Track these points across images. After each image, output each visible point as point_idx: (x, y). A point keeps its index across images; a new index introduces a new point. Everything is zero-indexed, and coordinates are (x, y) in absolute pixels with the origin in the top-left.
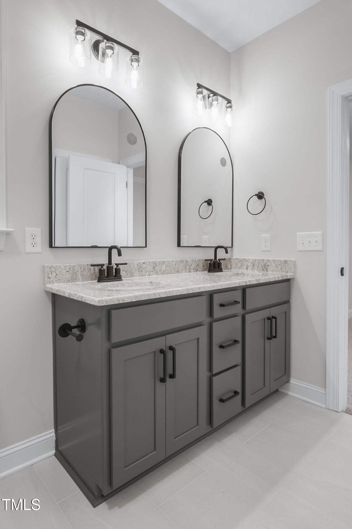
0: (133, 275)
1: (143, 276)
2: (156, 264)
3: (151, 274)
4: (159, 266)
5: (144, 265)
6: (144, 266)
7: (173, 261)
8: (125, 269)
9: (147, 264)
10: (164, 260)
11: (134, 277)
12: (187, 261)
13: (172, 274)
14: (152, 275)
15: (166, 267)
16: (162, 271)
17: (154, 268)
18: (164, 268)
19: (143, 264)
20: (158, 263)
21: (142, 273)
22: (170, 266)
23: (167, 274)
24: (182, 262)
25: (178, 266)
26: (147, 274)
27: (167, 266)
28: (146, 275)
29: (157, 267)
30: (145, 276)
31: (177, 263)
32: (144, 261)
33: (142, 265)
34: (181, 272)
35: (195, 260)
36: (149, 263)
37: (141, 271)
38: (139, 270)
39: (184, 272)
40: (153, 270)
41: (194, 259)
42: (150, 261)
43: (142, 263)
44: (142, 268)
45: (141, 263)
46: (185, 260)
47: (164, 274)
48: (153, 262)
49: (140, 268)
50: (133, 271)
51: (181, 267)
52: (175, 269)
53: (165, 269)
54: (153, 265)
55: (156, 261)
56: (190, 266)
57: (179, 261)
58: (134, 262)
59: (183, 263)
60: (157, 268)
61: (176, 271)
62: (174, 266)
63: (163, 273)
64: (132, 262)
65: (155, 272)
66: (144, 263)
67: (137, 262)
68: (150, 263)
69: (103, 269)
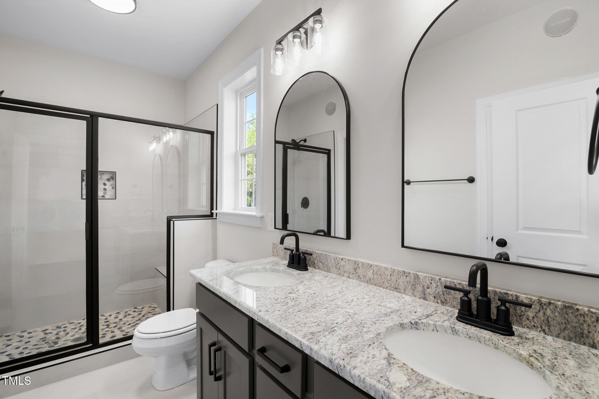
0: (330, 270)
1: (340, 275)
2: (358, 265)
3: (351, 276)
4: (363, 269)
5: (342, 261)
6: (343, 263)
7: (386, 269)
8: (322, 261)
9: (345, 261)
10: (371, 263)
11: (330, 272)
12: (417, 277)
13: (384, 288)
14: (352, 278)
15: (374, 275)
16: (368, 278)
17: (355, 269)
18: (370, 274)
19: (341, 260)
20: (361, 264)
21: (339, 271)
22: (382, 274)
23: (375, 285)
24: (406, 275)
25: (397, 279)
26: (346, 274)
27: (376, 274)
28: (345, 276)
29: (359, 270)
30: (343, 276)
31: (395, 273)
32: (342, 257)
33: (339, 262)
34: (402, 291)
35: (440, 279)
36: (349, 261)
37: (339, 268)
38: (336, 266)
39: (410, 294)
40: (354, 272)
41: (438, 278)
42: (350, 259)
43: (339, 258)
44: (339, 265)
45: (338, 259)
46: (412, 272)
47: (370, 283)
48: (353, 260)
49: (337, 264)
50: (330, 265)
51: (403, 282)
52: (390, 282)
53: (372, 276)
54: (354, 266)
55: (358, 261)
56: (426, 288)
57: (399, 272)
58: (331, 254)
59: (406, 276)
60: (360, 271)
61: (392, 286)
62: (389, 277)
63: (369, 282)
64: (329, 255)
65: (356, 276)
66: (342, 260)
67: (334, 255)
68: (350, 262)
69: (292, 254)
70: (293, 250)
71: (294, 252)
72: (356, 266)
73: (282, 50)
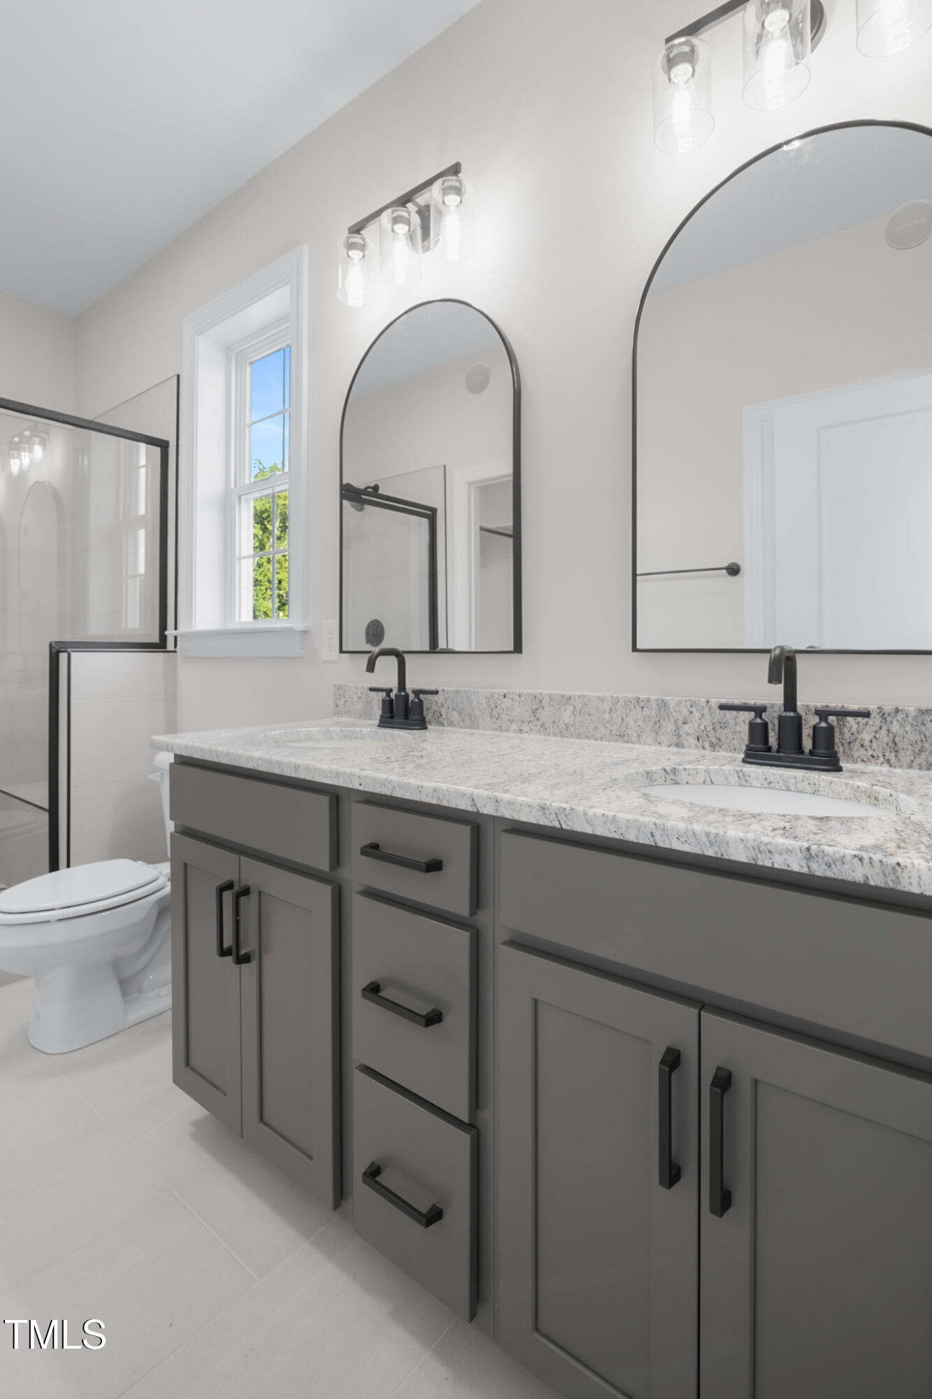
0: (478, 724)
1: (501, 730)
2: (541, 702)
3: (525, 728)
4: (551, 708)
5: (505, 700)
6: (506, 703)
7: (601, 699)
8: (457, 707)
9: (512, 699)
10: (568, 693)
11: (478, 728)
12: (663, 705)
13: (596, 740)
14: (527, 732)
15: (575, 716)
16: (562, 725)
17: (534, 712)
18: (567, 716)
19: (502, 698)
20: (548, 699)
21: (498, 722)
22: (591, 712)
23: (579, 736)
24: (641, 705)
25: (624, 715)
26: (514, 726)
27: (580, 713)
28: (511, 730)
29: (544, 712)
30: (508, 730)
31: (619, 706)
32: (505, 691)
33: (498, 702)
34: (634, 738)
35: (708, 702)
36: (520, 696)
37: (497, 716)
38: (491, 713)
39: (650, 741)
40: (532, 718)
41: (703, 700)
42: (521, 692)
43: (499, 694)
44: (498, 708)
45: (496, 696)
46: (653, 697)
47: (566, 734)
48: (530, 694)
49: (493, 706)
50: (477, 713)
51: (636, 721)
52: (608, 725)
53: (572, 719)
54: (533, 705)
55: (541, 693)
56: (680, 723)
57: (627, 701)
58: (479, 690)
59: (642, 708)
60: (544, 715)
61: (613, 732)
62: (607, 715)
63: (565, 732)
64: (474, 692)
65: (536, 725)
66: (505, 697)
67: (488, 690)
68: (522, 698)
69: (388, 699)
70: (391, 690)
71: (393, 695)
72: (537, 705)
73: (363, 247)
